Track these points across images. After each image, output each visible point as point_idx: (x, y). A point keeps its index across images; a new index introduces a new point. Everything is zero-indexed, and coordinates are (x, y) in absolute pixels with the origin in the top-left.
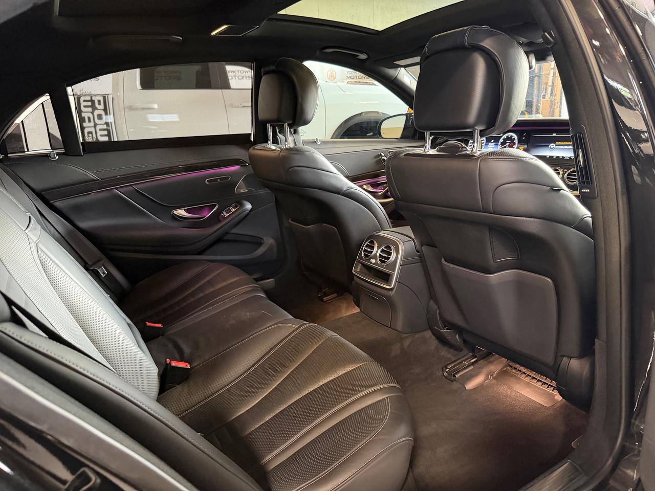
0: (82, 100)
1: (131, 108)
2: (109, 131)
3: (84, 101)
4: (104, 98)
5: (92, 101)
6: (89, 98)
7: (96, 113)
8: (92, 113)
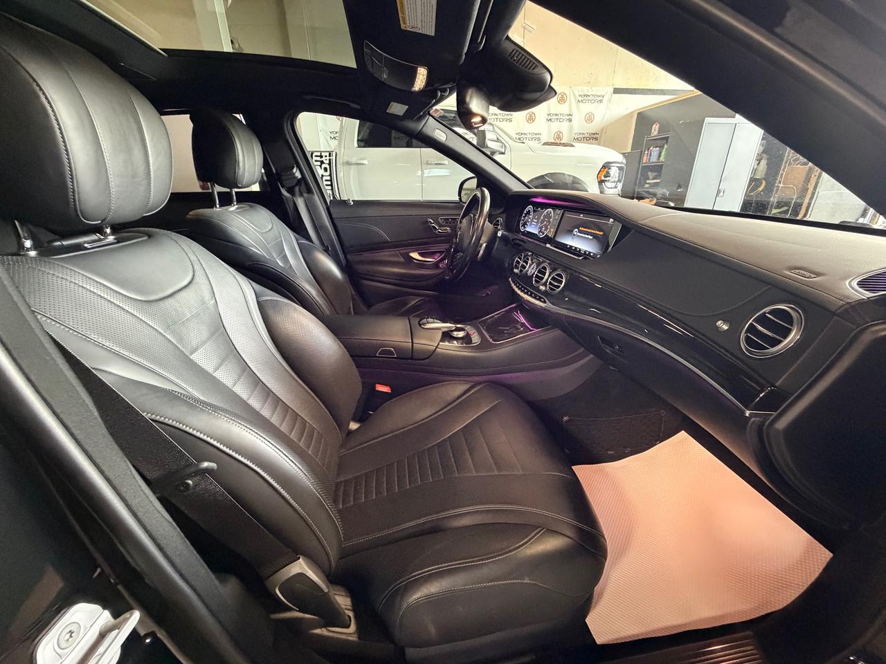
0: (314, 155)
1: (348, 163)
2: (332, 183)
3: (316, 156)
4: (330, 154)
5: (321, 157)
6: (319, 154)
7: (323, 166)
8: (321, 166)
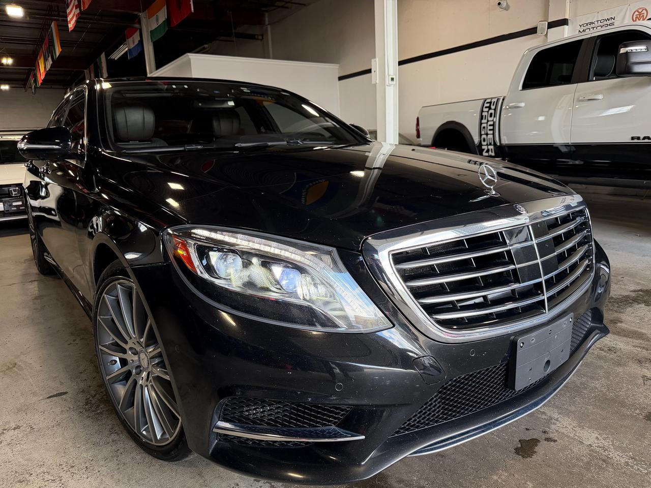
4: (498, 100)
6: (490, 101)
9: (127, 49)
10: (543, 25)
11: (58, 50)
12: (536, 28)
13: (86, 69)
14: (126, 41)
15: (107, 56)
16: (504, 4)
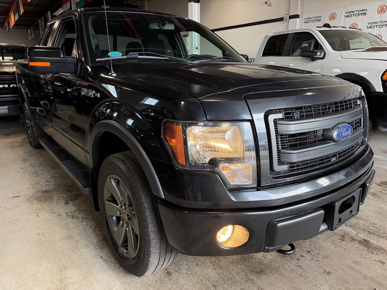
9: (63, 11)
10: (286, 17)
11: (22, 11)
12: (283, 18)
13: (39, 19)
14: (62, 6)
15: (52, 13)
16: (269, 3)
